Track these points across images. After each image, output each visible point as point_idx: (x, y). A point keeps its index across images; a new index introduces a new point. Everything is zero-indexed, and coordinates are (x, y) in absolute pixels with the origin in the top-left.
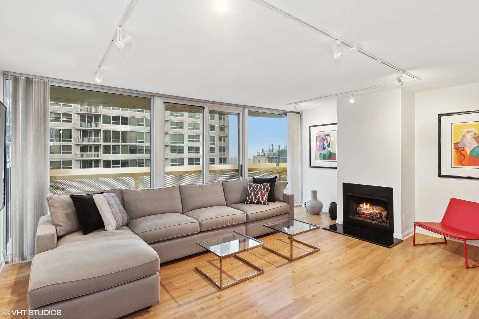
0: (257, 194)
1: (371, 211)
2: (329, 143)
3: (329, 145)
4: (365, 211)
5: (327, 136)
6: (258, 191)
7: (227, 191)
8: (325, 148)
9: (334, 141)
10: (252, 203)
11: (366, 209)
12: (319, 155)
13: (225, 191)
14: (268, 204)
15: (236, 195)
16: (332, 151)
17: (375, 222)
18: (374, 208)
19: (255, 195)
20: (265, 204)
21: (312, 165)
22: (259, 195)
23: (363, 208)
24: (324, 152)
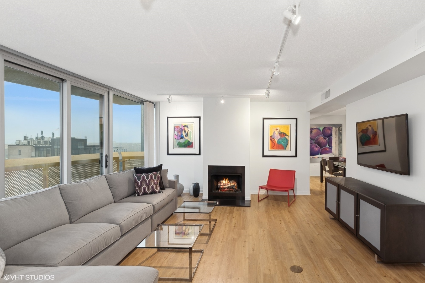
0: (150, 184)
1: (228, 185)
2: (187, 133)
3: (187, 135)
4: (225, 186)
5: (185, 127)
6: (149, 181)
7: (113, 186)
8: (182, 138)
9: (192, 132)
10: (145, 193)
11: (225, 184)
12: (177, 143)
13: (111, 186)
14: (162, 193)
15: (124, 189)
16: (189, 140)
17: (232, 192)
18: (231, 182)
19: (148, 185)
20: (159, 192)
21: (169, 153)
22: (152, 184)
23: (223, 184)
24: (182, 141)
